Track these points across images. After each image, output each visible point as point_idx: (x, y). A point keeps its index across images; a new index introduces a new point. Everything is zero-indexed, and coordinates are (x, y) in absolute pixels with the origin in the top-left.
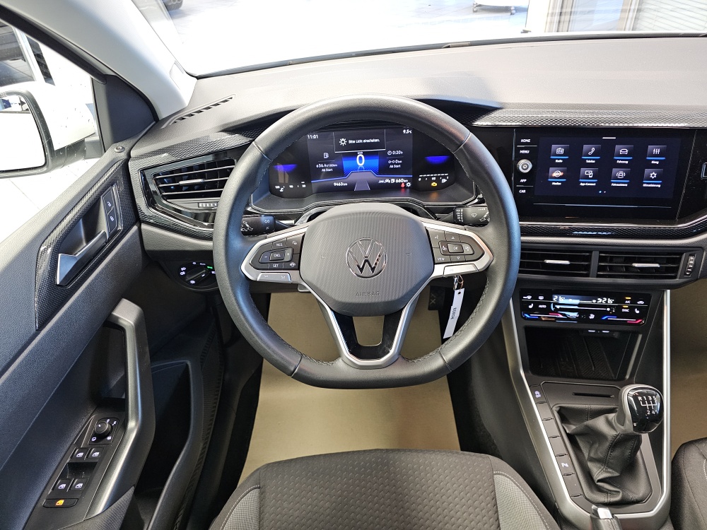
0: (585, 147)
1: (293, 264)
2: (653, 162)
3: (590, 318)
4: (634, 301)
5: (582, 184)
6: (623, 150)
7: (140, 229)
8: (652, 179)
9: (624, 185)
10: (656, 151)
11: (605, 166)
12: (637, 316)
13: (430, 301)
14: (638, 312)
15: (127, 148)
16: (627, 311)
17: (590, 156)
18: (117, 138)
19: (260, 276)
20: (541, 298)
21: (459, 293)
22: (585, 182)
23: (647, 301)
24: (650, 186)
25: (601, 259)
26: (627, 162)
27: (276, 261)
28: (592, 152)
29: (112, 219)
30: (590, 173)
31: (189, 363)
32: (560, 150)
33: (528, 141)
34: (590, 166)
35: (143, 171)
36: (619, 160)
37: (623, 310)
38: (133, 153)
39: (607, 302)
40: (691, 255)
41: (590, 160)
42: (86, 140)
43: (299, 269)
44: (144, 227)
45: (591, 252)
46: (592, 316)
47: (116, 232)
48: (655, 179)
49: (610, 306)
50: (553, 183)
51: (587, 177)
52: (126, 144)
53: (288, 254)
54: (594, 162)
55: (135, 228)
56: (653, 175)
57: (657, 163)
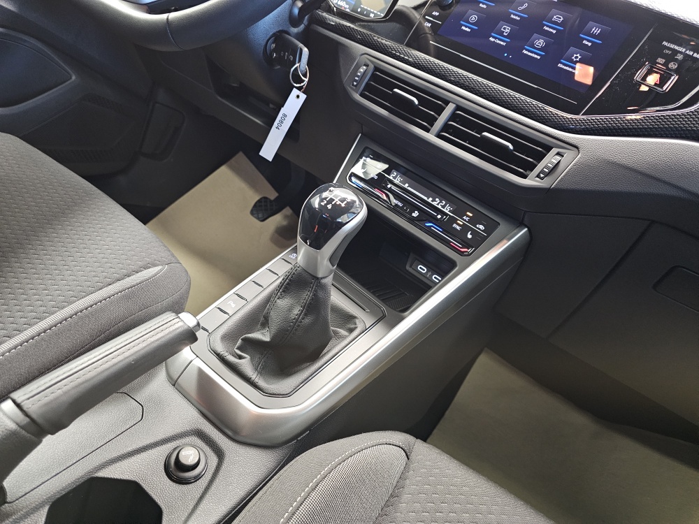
2: (585, 42)
3: (413, 215)
4: (473, 221)
5: (492, 39)
9: (536, 56)
10: (596, 31)
11: (528, 27)
14: (469, 236)
16: (458, 228)
17: (519, 11)
21: (298, 97)
22: (496, 38)
23: (488, 229)
24: (565, 68)
25: (453, 117)
26: (554, 32)
28: (524, 7)
31: (74, 78)
34: (512, 22)
36: (547, 26)
37: (455, 225)
40: (559, 154)
41: (516, 15)
45: (447, 103)
46: (415, 214)
50: (463, 28)
51: (501, 33)
54: (518, 19)
57: (590, 44)
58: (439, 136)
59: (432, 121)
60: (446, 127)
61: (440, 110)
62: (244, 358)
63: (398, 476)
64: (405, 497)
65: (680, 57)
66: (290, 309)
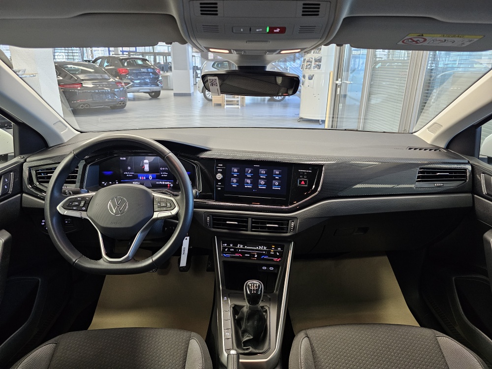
0: (247, 169)
1: (84, 208)
2: (276, 178)
3: (255, 256)
4: (276, 248)
5: (245, 186)
6: (263, 172)
7: (22, 196)
8: (276, 186)
9: (264, 188)
10: (277, 173)
11: (255, 178)
12: (278, 257)
13: (208, 266)
14: (278, 254)
15: (25, 157)
16: (273, 253)
17: (249, 173)
18: (21, 153)
19: (66, 212)
20: (231, 245)
21: (186, 239)
22: (247, 186)
23: (282, 249)
24: (275, 188)
25: (253, 222)
26: (265, 177)
27: (75, 206)
29: (6, 187)
30: (249, 181)
31: (40, 280)
32: (236, 170)
33: (221, 165)
34: (249, 178)
35: (30, 168)
36: (262, 176)
37: (271, 253)
38: (28, 160)
39: (263, 248)
40: (292, 221)
42: (9, 154)
43: (86, 211)
44: (24, 195)
45: (248, 218)
47: (7, 193)
48: (277, 185)
49: (265, 251)
50: (233, 185)
51: (248, 183)
52: (25, 156)
53: (82, 203)
54: (250, 176)
55: (19, 195)
56: (277, 183)
57: (278, 178)
58: (252, 231)
59: (246, 227)
60: (252, 227)
61: (247, 222)
62: (249, 348)
63: (310, 346)
64: (316, 349)
65: (306, 173)
66: (253, 323)
